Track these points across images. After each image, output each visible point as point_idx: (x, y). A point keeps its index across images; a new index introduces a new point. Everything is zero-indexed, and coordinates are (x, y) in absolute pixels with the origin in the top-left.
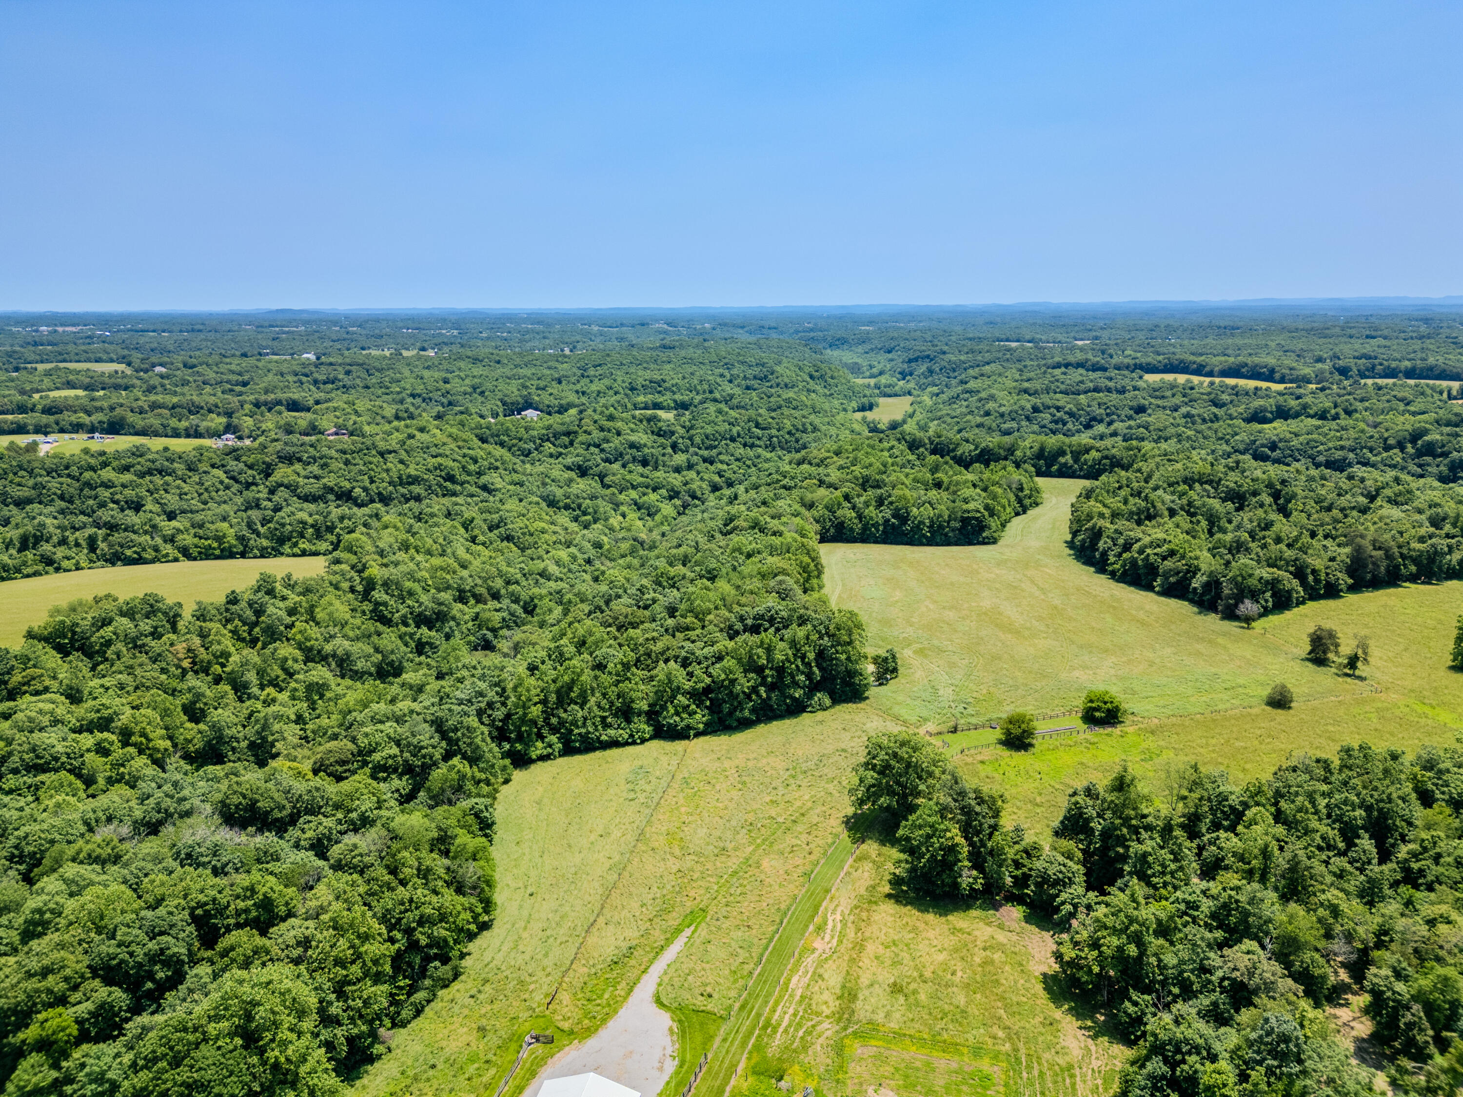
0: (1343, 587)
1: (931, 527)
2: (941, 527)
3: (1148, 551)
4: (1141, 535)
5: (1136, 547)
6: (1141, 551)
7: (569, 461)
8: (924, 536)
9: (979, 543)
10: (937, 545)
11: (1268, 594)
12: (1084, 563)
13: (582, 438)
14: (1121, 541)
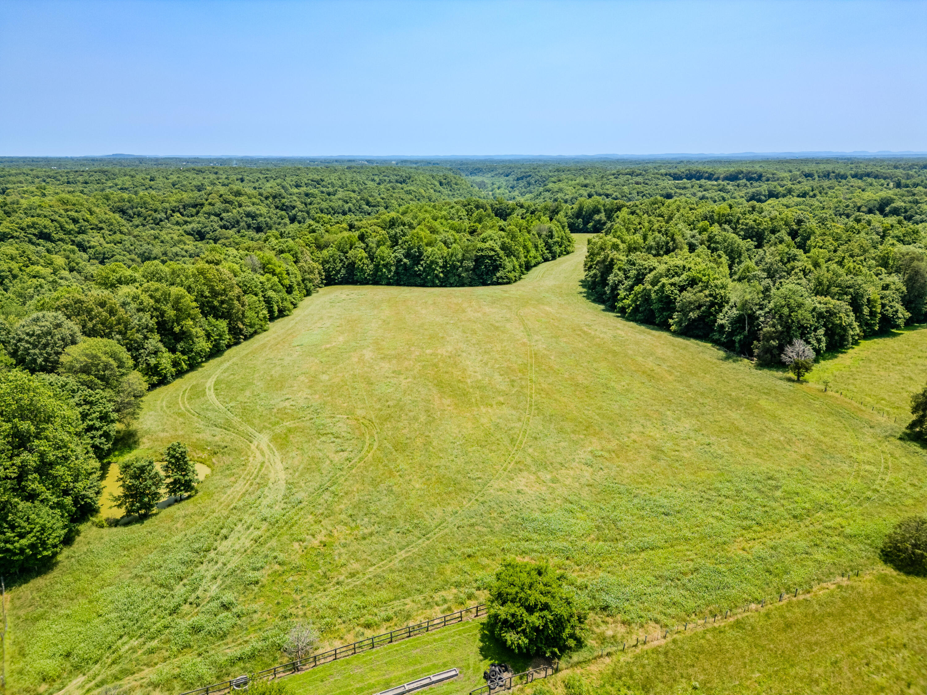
0: (901, 322)
1: (444, 267)
2: (454, 267)
3: (664, 280)
4: (656, 264)
5: (649, 277)
6: (654, 283)
7: (188, 227)
8: (437, 276)
9: (493, 284)
10: (451, 285)
11: (821, 332)
12: (594, 301)
13: (206, 208)
14: (632, 273)
